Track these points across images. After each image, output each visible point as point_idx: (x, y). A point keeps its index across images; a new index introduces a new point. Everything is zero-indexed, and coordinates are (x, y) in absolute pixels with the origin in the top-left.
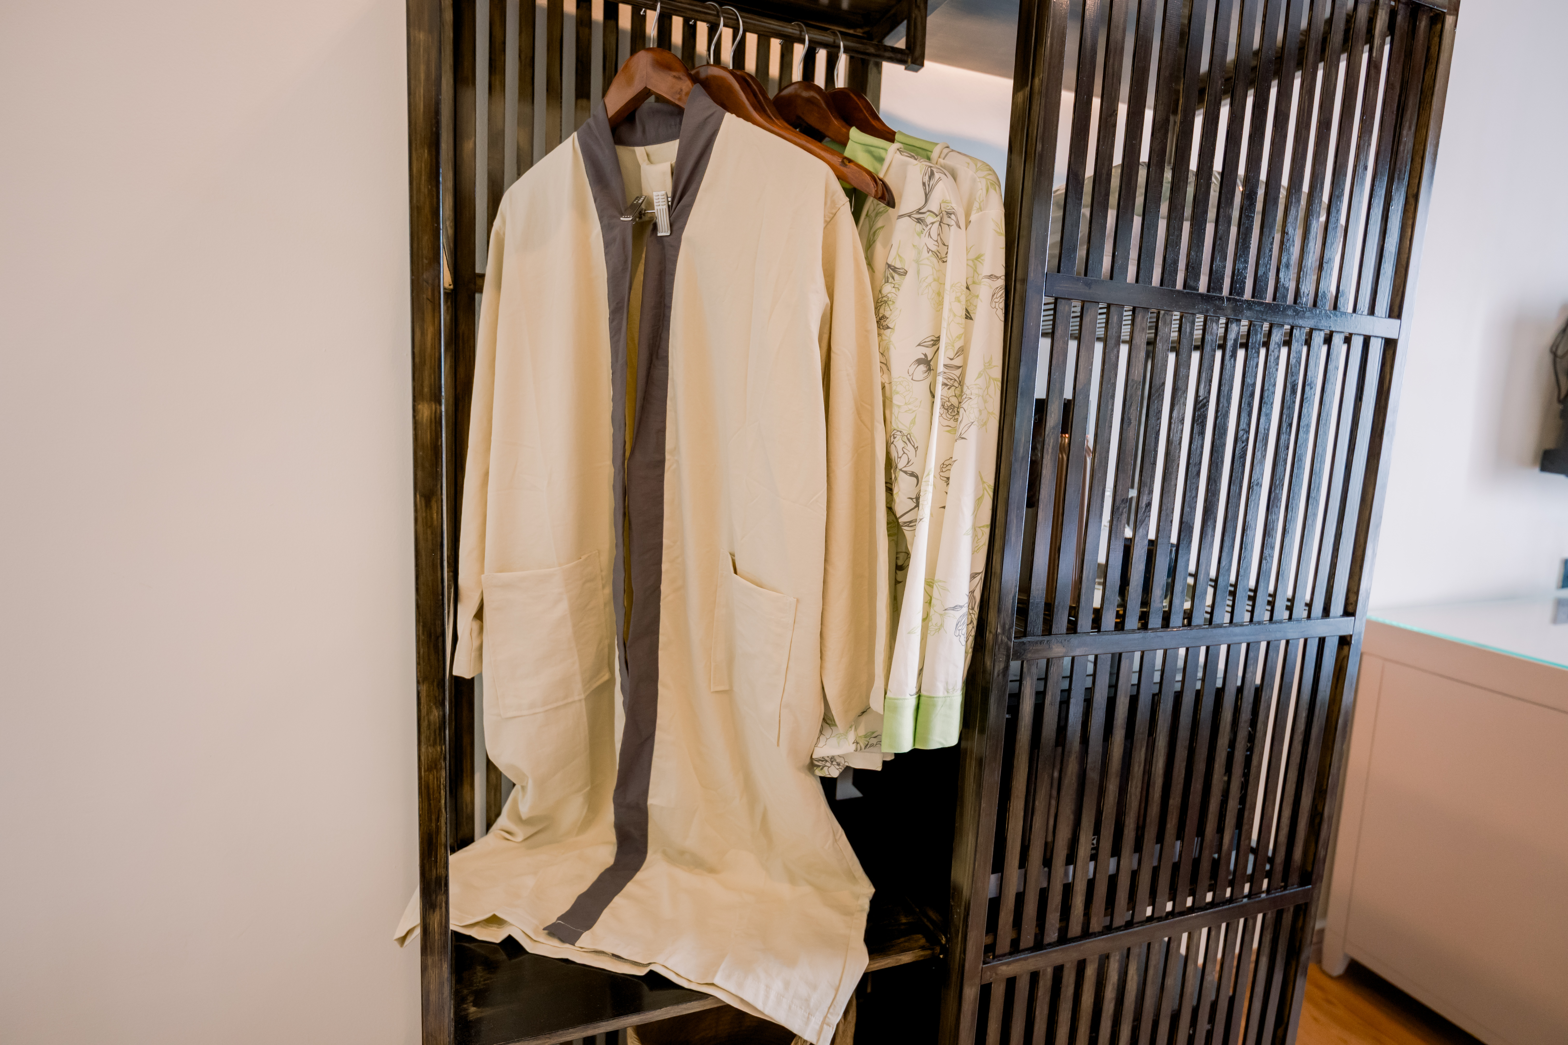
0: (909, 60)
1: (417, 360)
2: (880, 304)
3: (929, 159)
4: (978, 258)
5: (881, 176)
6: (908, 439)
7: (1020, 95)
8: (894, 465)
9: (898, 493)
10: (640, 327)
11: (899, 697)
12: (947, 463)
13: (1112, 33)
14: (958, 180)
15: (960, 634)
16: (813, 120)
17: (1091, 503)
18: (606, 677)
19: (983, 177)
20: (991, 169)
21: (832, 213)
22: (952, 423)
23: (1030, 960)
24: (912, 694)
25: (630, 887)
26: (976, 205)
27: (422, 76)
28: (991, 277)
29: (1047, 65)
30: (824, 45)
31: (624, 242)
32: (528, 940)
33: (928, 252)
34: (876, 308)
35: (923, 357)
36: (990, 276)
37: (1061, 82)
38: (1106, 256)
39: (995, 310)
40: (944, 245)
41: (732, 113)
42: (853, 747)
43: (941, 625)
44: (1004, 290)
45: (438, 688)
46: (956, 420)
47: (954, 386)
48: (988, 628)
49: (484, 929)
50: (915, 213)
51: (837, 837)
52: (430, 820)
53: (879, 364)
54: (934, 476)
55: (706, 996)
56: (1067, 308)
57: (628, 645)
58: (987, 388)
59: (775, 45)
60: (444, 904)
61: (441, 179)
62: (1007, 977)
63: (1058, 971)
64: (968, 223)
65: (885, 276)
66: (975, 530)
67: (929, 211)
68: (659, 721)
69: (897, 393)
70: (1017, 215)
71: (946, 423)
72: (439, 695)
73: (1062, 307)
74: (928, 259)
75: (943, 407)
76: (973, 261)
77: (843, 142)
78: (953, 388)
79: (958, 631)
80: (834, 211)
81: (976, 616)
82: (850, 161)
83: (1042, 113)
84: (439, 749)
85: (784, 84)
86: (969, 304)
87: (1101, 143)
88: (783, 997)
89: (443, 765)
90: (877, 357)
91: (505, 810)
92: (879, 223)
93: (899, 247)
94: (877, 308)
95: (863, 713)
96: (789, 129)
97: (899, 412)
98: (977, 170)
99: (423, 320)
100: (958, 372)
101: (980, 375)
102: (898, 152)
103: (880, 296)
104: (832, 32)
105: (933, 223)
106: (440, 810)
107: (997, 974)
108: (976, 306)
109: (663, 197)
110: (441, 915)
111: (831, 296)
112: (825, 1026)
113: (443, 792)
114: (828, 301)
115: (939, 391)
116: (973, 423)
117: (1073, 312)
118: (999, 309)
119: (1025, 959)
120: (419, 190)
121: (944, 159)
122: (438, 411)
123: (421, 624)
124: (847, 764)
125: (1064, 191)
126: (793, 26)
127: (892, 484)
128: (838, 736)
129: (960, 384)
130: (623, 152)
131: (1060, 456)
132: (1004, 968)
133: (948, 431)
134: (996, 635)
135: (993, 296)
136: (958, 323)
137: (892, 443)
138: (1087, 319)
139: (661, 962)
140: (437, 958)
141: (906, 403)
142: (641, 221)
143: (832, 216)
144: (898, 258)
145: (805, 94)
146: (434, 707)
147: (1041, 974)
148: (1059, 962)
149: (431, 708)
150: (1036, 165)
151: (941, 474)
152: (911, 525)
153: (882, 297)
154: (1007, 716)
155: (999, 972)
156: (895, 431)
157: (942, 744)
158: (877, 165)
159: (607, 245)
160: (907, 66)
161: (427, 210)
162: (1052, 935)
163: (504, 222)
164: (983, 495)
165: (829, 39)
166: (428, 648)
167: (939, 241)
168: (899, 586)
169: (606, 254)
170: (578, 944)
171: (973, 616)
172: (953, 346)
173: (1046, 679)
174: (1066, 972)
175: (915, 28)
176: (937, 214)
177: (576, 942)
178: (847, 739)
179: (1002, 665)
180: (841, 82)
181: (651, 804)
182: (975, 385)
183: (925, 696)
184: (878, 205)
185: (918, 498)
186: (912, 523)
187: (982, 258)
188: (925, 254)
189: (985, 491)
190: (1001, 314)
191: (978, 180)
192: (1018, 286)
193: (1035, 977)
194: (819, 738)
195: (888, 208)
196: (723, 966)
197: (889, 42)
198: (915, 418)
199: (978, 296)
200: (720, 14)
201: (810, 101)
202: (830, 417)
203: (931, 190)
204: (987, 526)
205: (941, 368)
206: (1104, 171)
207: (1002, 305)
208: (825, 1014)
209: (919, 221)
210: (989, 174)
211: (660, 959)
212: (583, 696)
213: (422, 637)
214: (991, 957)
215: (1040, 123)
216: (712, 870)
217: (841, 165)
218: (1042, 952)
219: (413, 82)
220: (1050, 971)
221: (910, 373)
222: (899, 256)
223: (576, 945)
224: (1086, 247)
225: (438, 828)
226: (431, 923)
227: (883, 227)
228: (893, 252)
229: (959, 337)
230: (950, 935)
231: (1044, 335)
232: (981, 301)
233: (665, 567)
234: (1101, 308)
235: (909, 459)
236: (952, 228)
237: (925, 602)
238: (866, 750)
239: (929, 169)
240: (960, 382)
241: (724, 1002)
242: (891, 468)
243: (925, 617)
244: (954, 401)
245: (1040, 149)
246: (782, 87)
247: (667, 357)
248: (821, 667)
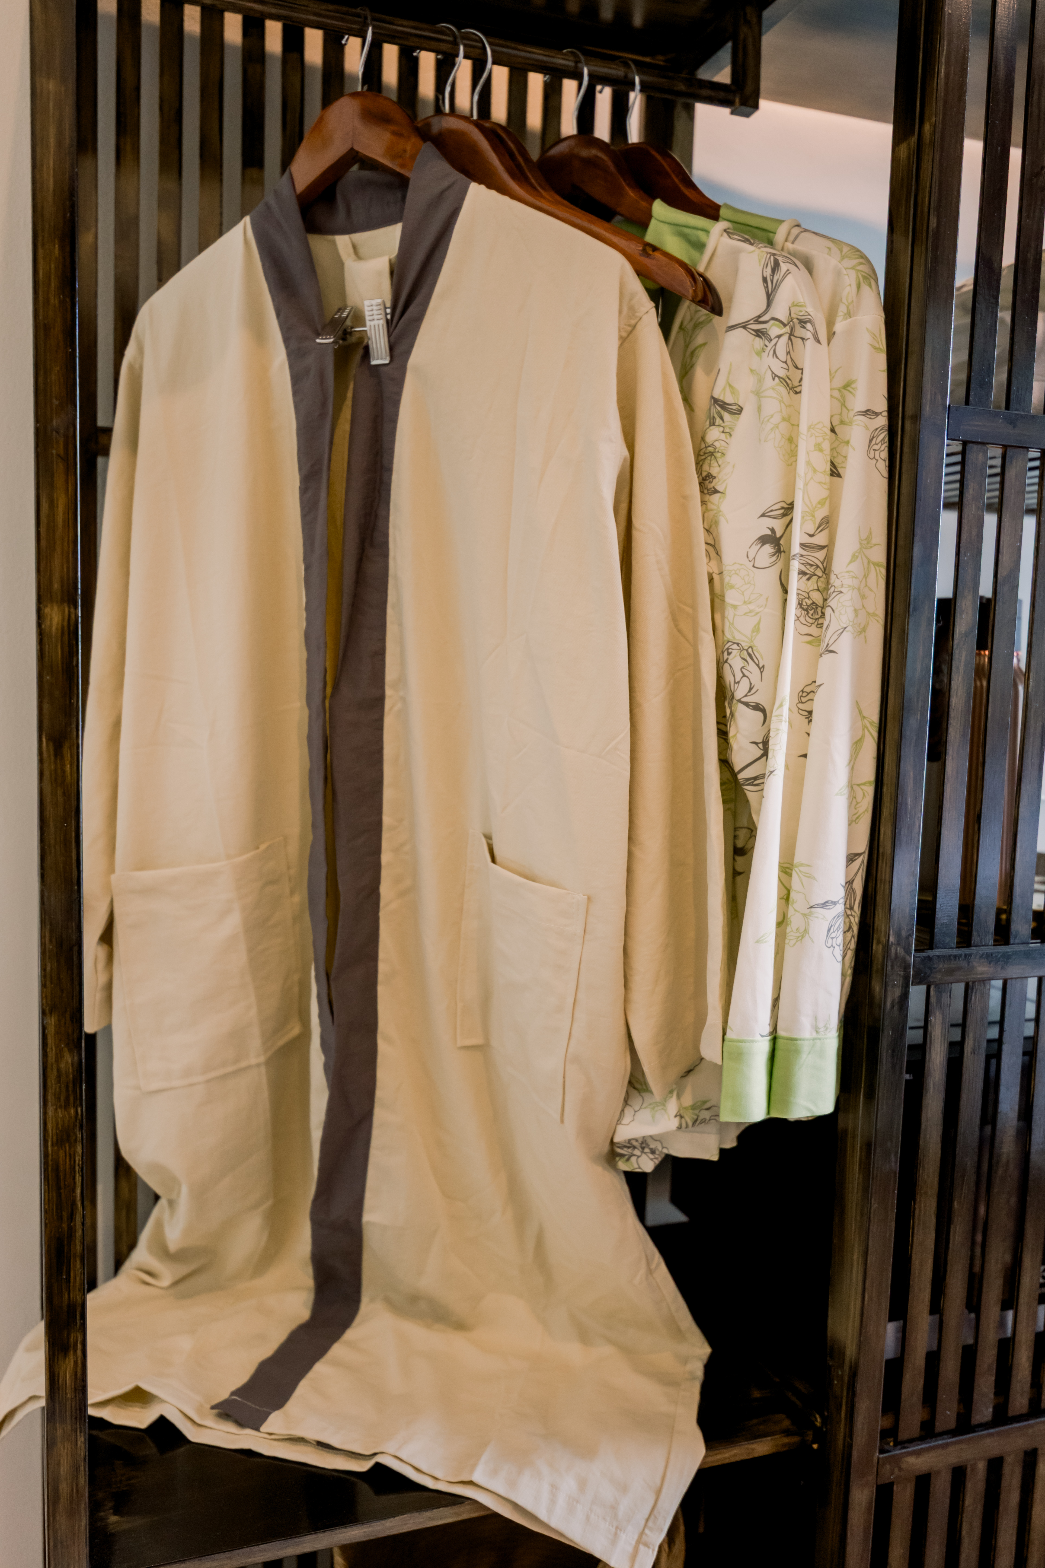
0: (737, 100)
1: (43, 543)
2: (703, 457)
3: (771, 243)
4: (847, 386)
5: (701, 269)
6: (750, 655)
7: (903, 148)
8: (729, 695)
9: (735, 735)
10: (346, 500)
11: (746, 1038)
12: (808, 689)
13: (1035, 56)
14: (815, 272)
15: (834, 945)
16: (597, 190)
17: (1026, 747)
18: (296, 1031)
19: (853, 268)
20: (863, 256)
21: (629, 325)
22: (814, 630)
23: (951, 1449)
24: (764, 1034)
25: (337, 1350)
26: (842, 309)
27: (52, 141)
28: (867, 413)
29: (941, 104)
30: (606, 81)
31: (322, 376)
32: (189, 1424)
33: (774, 379)
34: (697, 464)
35: (769, 533)
36: (865, 412)
37: (963, 127)
38: (1038, 380)
39: (874, 461)
40: (797, 368)
41: (480, 183)
42: (674, 1123)
43: (805, 930)
44: (886, 433)
45: (72, 1022)
46: (820, 626)
47: (816, 575)
48: (875, 936)
49: (121, 1410)
50: (752, 322)
51: (653, 1266)
52: (60, 1218)
53: (703, 546)
54: (790, 710)
55: (461, 1500)
56: (981, 456)
57: (333, 976)
58: (866, 577)
59: (536, 82)
60: (79, 1346)
61: (77, 286)
62: (917, 1474)
63: (995, 1465)
64: (831, 335)
65: (709, 416)
66: (852, 788)
67: (773, 319)
68: (379, 1094)
69: (732, 587)
70: (903, 325)
71: (806, 630)
72: (73, 1033)
73: (975, 455)
74: (773, 389)
75: (801, 607)
76: (839, 390)
77: (643, 222)
78: (815, 578)
79: (830, 940)
80: (633, 322)
81: (857, 920)
82: (655, 249)
83: (936, 173)
84: (72, 1111)
85: (550, 140)
86: (835, 454)
87: (1024, 214)
88: (577, 1502)
89: (79, 1136)
90: (701, 536)
91: (145, 1237)
92: (700, 339)
93: (729, 373)
94: (699, 464)
95: (689, 1072)
96: (563, 205)
97: (735, 615)
98: (843, 258)
99: (52, 486)
100: (821, 555)
101: (854, 558)
102: (725, 234)
103: (703, 445)
104: (621, 62)
105: (779, 337)
106: (74, 1203)
107: (900, 1469)
108: (845, 457)
109: (379, 307)
110: (76, 1362)
111: (631, 445)
112: (642, 1547)
113: (78, 1178)
114: (626, 453)
115: (795, 583)
116: (845, 628)
117: (991, 467)
118: (880, 460)
119: (944, 1446)
120: (47, 302)
121: (793, 243)
122: (73, 617)
123: (48, 927)
124: (665, 1151)
125: (971, 287)
126: (564, 54)
127: (726, 725)
128: (652, 1106)
129: (824, 572)
130: (318, 243)
131: (978, 684)
132: (911, 1460)
133: (809, 643)
134: (887, 947)
135: (871, 441)
136: (820, 483)
137: (726, 661)
138: (1010, 474)
139: (391, 1451)
140: (69, 1427)
141: (745, 602)
142: (346, 343)
143: (629, 329)
144: (728, 389)
145: (585, 153)
146: (66, 1049)
147: (969, 1470)
148: (995, 1452)
149: (61, 1050)
150: (930, 248)
151: (800, 705)
152: (756, 782)
153: (706, 447)
154: (907, 1077)
155: (904, 1466)
156: (730, 644)
157: (810, 1110)
158: (695, 254)
159: (296, 380)
160: (733, 108)
161: (57, 331)
162: (984, 1411)
163: (141, 350)
164: (863, 736)
165: (618, 72)
166: (58, 961)
167: (789, 362)
168: (739, 879)
169: (295, 393)
170: (264, 1428)
171: (852, 919)
172: (813, 516)
173: (963, 1025)
174: (1007, 1470)
175: (745, 54)
176: (786, 322)
177: (261, 1425)
178: (665, 1110)
179: (898, 992)
180: (634, 133)
181: (368, 1222)
182: (848, 572)
183: (784, 1038)
184: (696, 311)
185: (765, 743)
186: (758, 780)
187: (853, 386)
188: (769, 381)
189: (866, 732)
190: (883, 467)
191: (845, 273)
192: (908, 425)
193: (959, 1474)
194: (623, 1111)
195: (712, 315)
196: (484, 1458)
197: (704, 74)
198: (759, 623)
199: (848, 443)
200: (459, 40)
201: (591, 163)
202: (632, 625)
203: (776, 288)
204: (870, 782)
205: (796, 549)
206: (1031, 256)
207: (885, 454)
208: (641, 1529)
209: (759, 333)
210: (861, 264)
211: (390, 1447)
212: (262, 1059)
213: (49, 947)
214: (892, 1444)
215: (934, 186)
216: (460, 1326)
217: (641, 255)
218: (970, 1435)
219: (38, 150)
220: (982, 1466)
221: (751, 558)
222: (730, 385)
223: (262, 1429)
224: (1006, 368)
225: (71, 1231)
226: (61, 1374)
227: (705, 344)
228: (721, 381)
229: (822, 503)
230: (828, 1413)
231: (948, 506)
232: (854, 449)
233: (386, 857)
234: (1032, 460)
235: (751, 684)
236: (808, 343)
237: (780, 898)
238: (696, 1128)
239: (772, 258)
240: (825, 569)
241: (489, 1509)
242: (725, 698)
243: (780, 920)
244: (817, 597)
245: (935, 225)
246: (547, 146)
247: (386, 543)
248: (626, 1001)
